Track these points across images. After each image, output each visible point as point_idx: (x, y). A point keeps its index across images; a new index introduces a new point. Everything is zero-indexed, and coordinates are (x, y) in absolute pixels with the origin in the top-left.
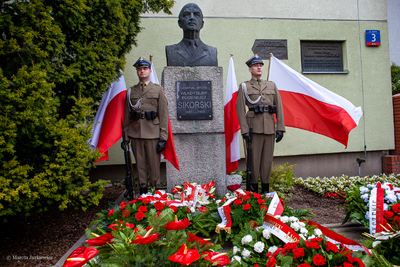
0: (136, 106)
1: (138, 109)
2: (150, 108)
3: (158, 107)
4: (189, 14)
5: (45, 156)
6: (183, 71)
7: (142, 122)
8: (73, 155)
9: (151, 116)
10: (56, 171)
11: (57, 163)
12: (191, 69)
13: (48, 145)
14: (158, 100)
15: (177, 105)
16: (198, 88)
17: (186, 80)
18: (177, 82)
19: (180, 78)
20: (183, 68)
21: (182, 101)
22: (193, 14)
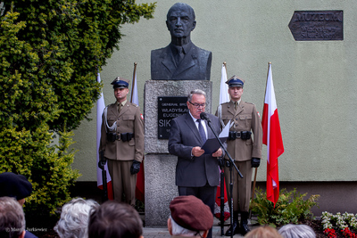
0: (112, 127)
1: (114, 131)
2: (126, 130)
3: (134, 129)
4: (176, 18)
5: (43, 177)
6: (165, 86)
7: (118, 143)
8: (61, 177)
9: (127, 138)
10: (50, 187)
11: (51, 182)
12: (174, 83)
13: (45, 169)
14: (134, 121)
15: (159, 123)
16: (181, 105)
17: (168, 95)
18: (159, 98)
19: (162, 93)
20: (166, 82)
21: (164, 119)
22: (179, 19)
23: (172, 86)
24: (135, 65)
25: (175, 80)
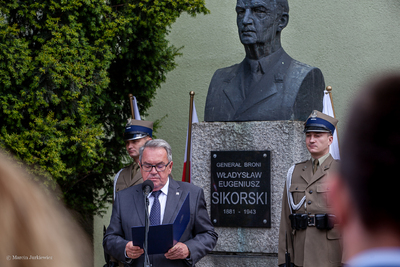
4: (244, 10)
12: (236, 126)
15: (212, 198)
16: (246, 165)
17: (228, 149)
18: (212, 153)
19: (217, 144)
20: (223, 126)
21: (220, 190)
22: (248, 11)
23: (232, 132)
24: (192, 96)
25: (237, 121)
